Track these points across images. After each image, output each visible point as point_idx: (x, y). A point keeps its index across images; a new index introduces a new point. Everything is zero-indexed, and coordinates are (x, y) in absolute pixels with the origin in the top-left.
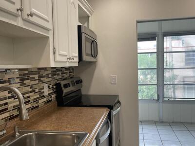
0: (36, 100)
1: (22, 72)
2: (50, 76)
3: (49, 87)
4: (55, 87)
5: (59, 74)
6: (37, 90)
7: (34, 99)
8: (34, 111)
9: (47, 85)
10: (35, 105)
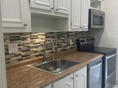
0: (65, 46)
1: (59, 34)
2: (74, 35)
3: (73, 41)
4: (76, 41)
5: (80, 35)
6: (66, 42)
7: (64, 46)
8: (64, 51)
9: (72, 40)
10: (65, 48)
